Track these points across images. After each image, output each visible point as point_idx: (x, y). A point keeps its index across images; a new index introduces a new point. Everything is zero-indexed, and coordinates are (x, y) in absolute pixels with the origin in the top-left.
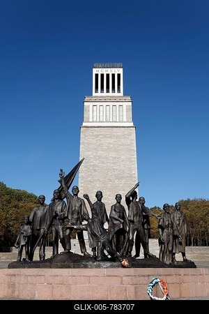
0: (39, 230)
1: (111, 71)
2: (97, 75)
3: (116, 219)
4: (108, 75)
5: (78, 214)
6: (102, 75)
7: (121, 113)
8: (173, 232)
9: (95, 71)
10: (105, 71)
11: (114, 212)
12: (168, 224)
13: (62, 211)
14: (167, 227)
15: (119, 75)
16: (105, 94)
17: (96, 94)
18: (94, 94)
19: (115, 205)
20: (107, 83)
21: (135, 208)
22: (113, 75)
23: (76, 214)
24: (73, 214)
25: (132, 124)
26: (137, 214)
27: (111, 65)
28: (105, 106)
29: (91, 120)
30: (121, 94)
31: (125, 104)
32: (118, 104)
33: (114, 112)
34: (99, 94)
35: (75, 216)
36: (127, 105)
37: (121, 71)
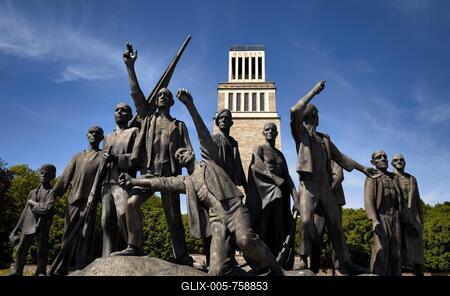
2: (234, 59)
4: (247, 59)
6: (240, 59)
7: (263, 102)
9: (231, 54)
10: (243, 54)
11: (260, 161)
13: (130, 150)
16: (243, 80)
17: (233, 81)
20: (245, 69)
22: (253, 59)
25: (275, 115)
28: (243, 95)
30: (263, 80)
31: (267, 92)
32: (258, 92)
33: (254, 101)
34: (237, 80)
36: (270, 92)
37: (262, 54)
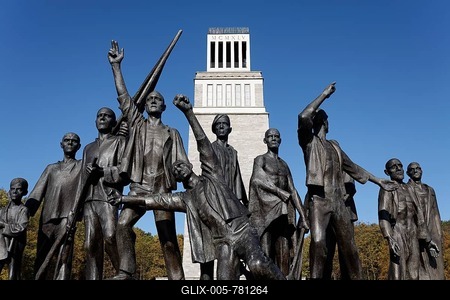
0: (58, 221)
1: (232, 38)
2: (213, 44)
3: (268, 191)
4: (228, 44)
5: (160, 166)
6: (221, 44)
7: (248, 95)
8: (418, 232)
9: (210, 38)
10: (224, 38)
11: (262, 172)
12: (406, 209)
13: (116, 162)
14: (403, 215)
15: (244, 44)
16: (225, 68)
17: (212, 70)
18: (209, 69)
19: (264, 157)
20: (227, 55)
21: (324, 155)
22: (236, 44)
23: (155, 166)
24: (144, 166)
25: (263, 110)
26: (331, 170)
27: (233, 29)
28: (224, 86)
29: (204, 105)
30: (248, 69)
31: (253, 83)
32: (243, 82)
33: (238, 94)
34: (217, 68)
35: (152, 172)
36: (256, 84)
37: (246, 38)
